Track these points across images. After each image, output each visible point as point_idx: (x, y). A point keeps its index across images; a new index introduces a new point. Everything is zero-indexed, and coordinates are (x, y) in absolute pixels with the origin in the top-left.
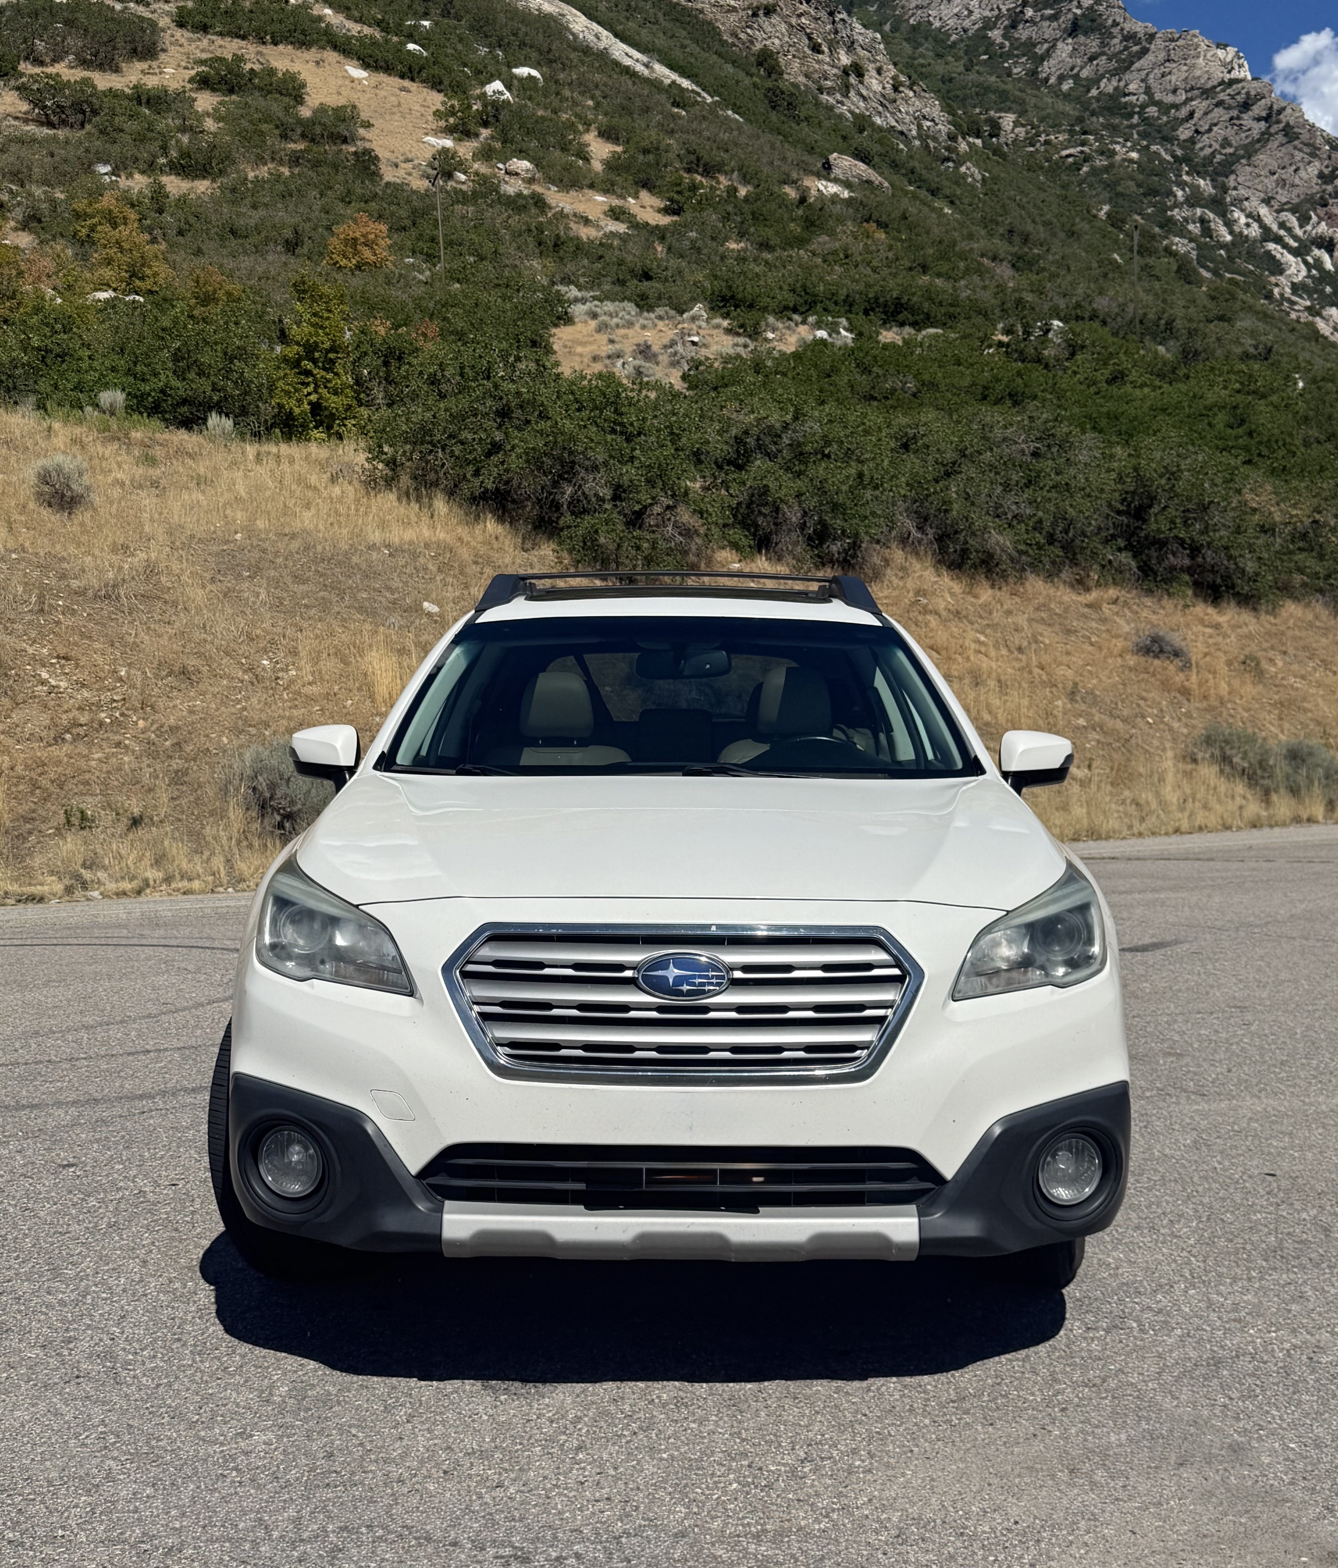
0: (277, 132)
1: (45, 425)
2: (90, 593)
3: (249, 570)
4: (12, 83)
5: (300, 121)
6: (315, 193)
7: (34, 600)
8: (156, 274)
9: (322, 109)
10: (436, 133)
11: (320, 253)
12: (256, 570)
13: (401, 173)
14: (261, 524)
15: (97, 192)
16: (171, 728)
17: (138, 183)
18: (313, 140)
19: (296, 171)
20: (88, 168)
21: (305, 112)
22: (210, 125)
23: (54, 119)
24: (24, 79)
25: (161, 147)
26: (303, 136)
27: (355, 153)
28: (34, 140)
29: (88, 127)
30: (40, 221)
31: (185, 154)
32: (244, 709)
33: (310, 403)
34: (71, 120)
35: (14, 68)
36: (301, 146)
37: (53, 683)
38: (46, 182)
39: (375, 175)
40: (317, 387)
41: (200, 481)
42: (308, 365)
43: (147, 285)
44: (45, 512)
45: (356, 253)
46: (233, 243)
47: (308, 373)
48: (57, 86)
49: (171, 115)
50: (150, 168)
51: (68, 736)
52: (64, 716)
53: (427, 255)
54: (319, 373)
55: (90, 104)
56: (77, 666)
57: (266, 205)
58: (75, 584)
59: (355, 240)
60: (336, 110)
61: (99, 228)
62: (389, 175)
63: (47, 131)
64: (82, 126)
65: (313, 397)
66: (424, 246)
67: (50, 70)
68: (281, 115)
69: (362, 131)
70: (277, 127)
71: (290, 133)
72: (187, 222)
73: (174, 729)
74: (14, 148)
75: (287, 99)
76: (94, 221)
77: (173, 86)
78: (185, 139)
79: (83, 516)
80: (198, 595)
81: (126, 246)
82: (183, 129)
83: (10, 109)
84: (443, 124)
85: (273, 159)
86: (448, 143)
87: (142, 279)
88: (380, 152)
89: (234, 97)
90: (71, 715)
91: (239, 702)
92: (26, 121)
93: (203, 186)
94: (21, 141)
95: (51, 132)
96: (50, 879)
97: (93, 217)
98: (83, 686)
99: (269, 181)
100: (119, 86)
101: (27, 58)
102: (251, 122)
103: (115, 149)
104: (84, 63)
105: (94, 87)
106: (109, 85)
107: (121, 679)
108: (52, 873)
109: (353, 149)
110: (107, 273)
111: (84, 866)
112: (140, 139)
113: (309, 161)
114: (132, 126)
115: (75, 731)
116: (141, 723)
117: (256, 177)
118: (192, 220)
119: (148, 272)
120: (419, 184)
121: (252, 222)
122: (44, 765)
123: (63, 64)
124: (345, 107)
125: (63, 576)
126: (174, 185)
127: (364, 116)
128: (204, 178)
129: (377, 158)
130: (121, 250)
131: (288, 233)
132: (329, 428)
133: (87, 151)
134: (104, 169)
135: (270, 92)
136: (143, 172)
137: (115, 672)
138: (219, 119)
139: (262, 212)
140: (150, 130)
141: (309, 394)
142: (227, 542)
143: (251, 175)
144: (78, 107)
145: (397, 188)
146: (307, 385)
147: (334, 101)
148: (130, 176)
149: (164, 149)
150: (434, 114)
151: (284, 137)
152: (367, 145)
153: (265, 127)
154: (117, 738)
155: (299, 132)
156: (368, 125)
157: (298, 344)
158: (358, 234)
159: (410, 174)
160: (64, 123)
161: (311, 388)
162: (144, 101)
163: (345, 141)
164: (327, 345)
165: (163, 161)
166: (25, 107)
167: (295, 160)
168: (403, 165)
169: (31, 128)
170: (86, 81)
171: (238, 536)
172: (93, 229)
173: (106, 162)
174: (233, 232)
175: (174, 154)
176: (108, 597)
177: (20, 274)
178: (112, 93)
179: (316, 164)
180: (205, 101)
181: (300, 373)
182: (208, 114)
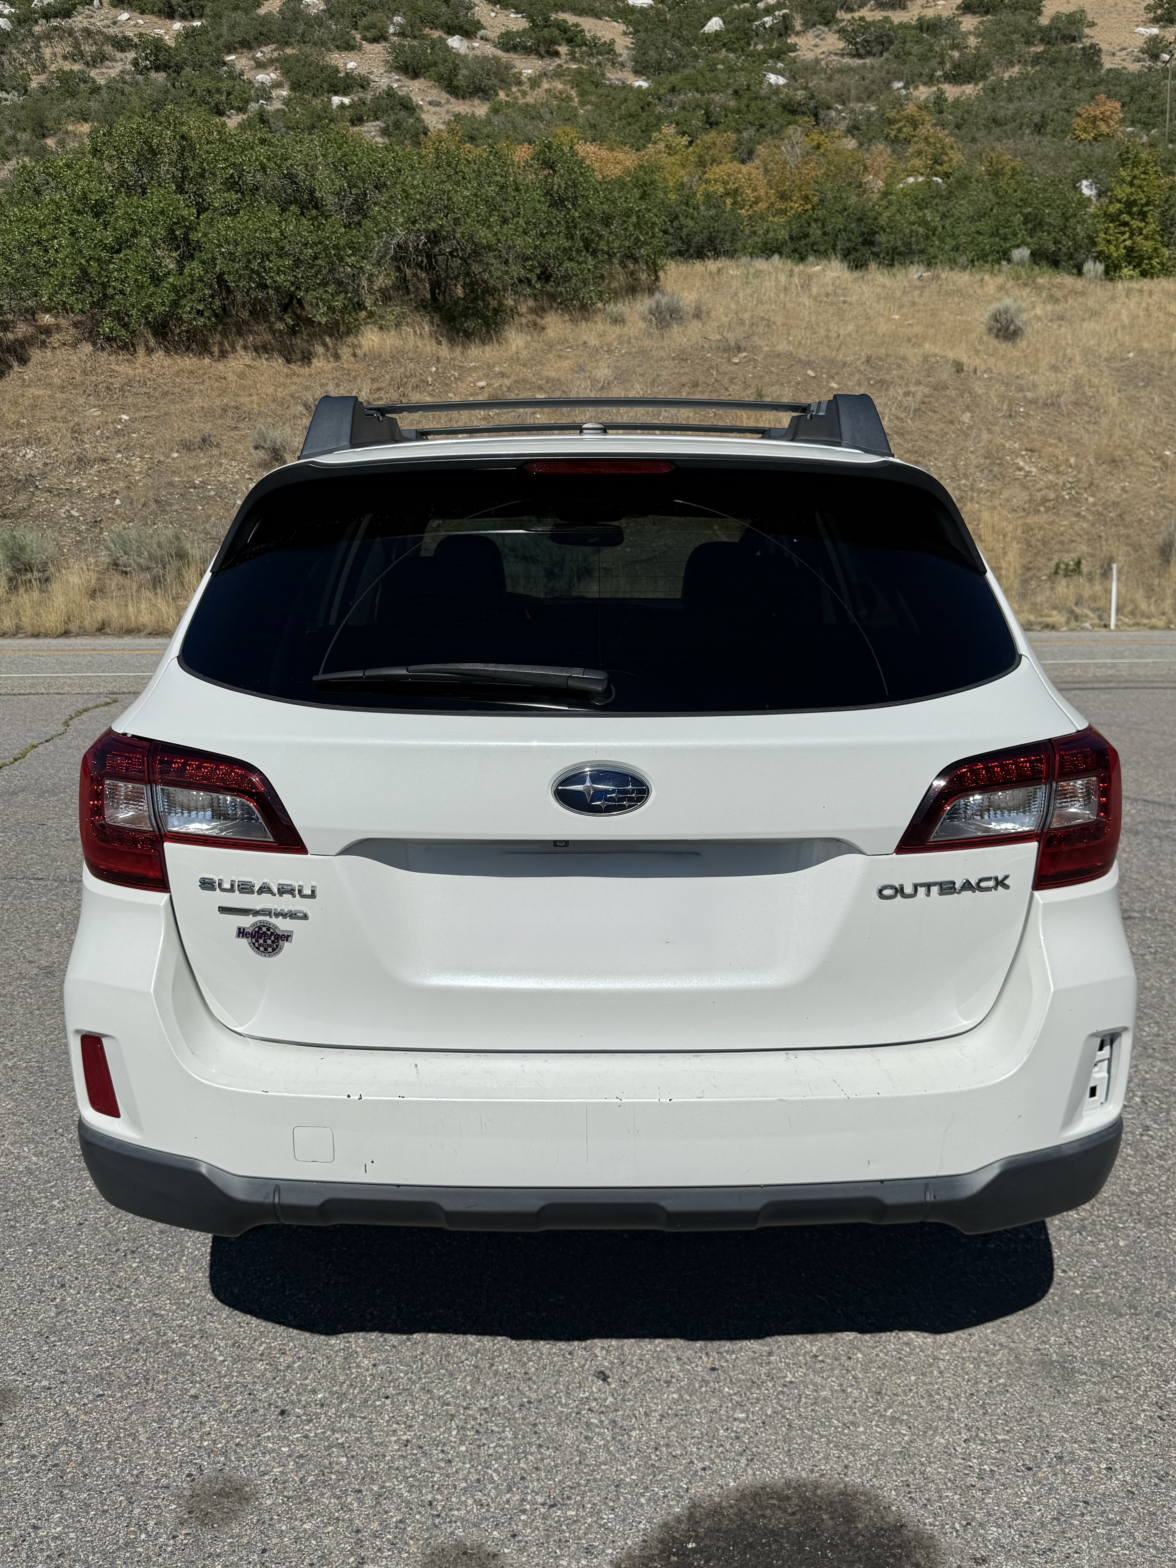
0: (1023, 40)
1: (978, 277)
2: (1041, 402)
3: (1143, 381)
4: (835, 27)
5: (1040, 29)
6: (1054, 84)
7: (1005, 408)
8: (951, 160)
9: (1056, 18)
10: (1145, 24)
11: (1065, 130)
12: (1148, 381)
13: (1117, 59)
14: (1146, 345)
15: (898, 103)
16: (1113, 503)
17: (923, 93)
18: (1049, 43)
19: (1038, 68)
20: (888, 84)
21: (1044, 21)
22: (972, 41)
23: (862, 51)
24: (844, 24)
25: (940, 63)
26: (1042, 40)
27: (1083, 49)
28: (851, 69)
29: (885, 54)
30: (859, 129)
31: (956, 66)
32: (1161, 489)
33: (1125, 248)
34: (874, 51)
35: (834, 16)
36: (1040, 49)
37: (1027, 469)
38: (859, 100)
39: (1098, 64)
40: (1132, 234)
41: (1094, 314)
42: (1125, 217)
43: (945, 168)
44: (995, 342)
45: (1095, 127)
46: (997, 131)
47: (1126, 224)
48: (865, 26)
49: (945, 36)
50: (930, 80)
51: (1042, 509)
52: (1038, 494)
53: (1144, 123)
54: (1135, 224)
55: (888, 36)
56: (1040, 457)
57: (1019, 99)
58: (1029, 395)
59: (1095, 118)
60: (1071, 15)
61: (904, 130)
62: (1108, 63)
63: (858, 62)
64: (881, 55)
65: (1128, 243)
66: (1142, 116)
67: (857, 15)
68: (1026, 25)
69: (1087, 31)
70: (1023, 36)
71: (1031, 39)
72: (963, 118)
73: (1115, 504)
74: (837, 76)
75: (1030, 13)
76: (901, 124)
77: (945, 14)
78: (956, 54)
79: (1022, 344)
80: (1113, 401)
81: (932, 140)
82: (954, 47)
83: (832, 48)
84: (1152, 15)
85: (1019, 62)
86: (1155, 31)
87: (941, 164)
88: (1104, 46)
89: (990, 17)
90: (1043, 492)
91: (1155, 483)
92: (843, 55)
93: (969, 89)
94: (841, 71)
95: (861, 62)
96: (1055, 612)
97: (900, 121)
98: (1047, 471)
99: (1019, 79)
100: (905, 20)
101: (842, 8)
102: (1004, 34)
103: (906, 69)
104: (881, 5)
105: (892, 23)
106: (900, 20)
107: (1070, 466)
108: (1055, 608)
109: (1080, 46)
110: (917, 162)
111: (1076, 604)
112: (924, 58)
113: (1046, 59)
114: (916, 49)
115: (1047, 504)
116: (1091, 499)
117: (1010, 77)
118: (966, 116)
119: (946, 159)
120: (1134, 67)
121: (1009, 113)
122: (1032, 530)
123: (866, 9)
124: (1076, 12)
125: (1021, 389)
126: (951, 92)
127: (1090, 17)
128: (969, 82)
129: (1100, 50)
130: (929, 144)
131: (1037, 118)
132: (1139, 265)
133: (888, 73)
134: (897, 85)
135: (1016, 9)
136: (925, 84)
137: (1067, 460)
138: (978, 36)
139: (1017, 104)
140: (931, 51)
141: (1125, 240)
142: (1122, 360)
143: (1006, 76)
144: (879, 40)
145: (1116, 74)
146: (1123, 233)
147: (1067, 9)
148: (916, 87)
149: (942, 63)
150: (1145, 9)
151: (1028, 43)
152: (1094, 41)
153: (1014, 37)
154: (1077, 510)
155: (1039, 37)
156: (1092, 25)
157: (1120, 201)
158: (1098, 113)
159: (1124, 60)
160: (869, 53)
161: (1127, 235)
162: (925, 28)
163: (1074, 39)
164: (1144, 201)
165: (939, 73)
166: (842, 44)
167: (1037, 59)
168: (1119, 53)
169: (847, 60)
170: (886, 19)
171: (1131, 355)
172: (900, 130)
173: (899, 80)
174: (995, 121)
175: (948, 65)
176: (1053, 404)
177: (866, 168)
178: (903, 26)
179: (1052, 62)
180: (969, 23)
181: (1119, 226)
182: (970, 33)
